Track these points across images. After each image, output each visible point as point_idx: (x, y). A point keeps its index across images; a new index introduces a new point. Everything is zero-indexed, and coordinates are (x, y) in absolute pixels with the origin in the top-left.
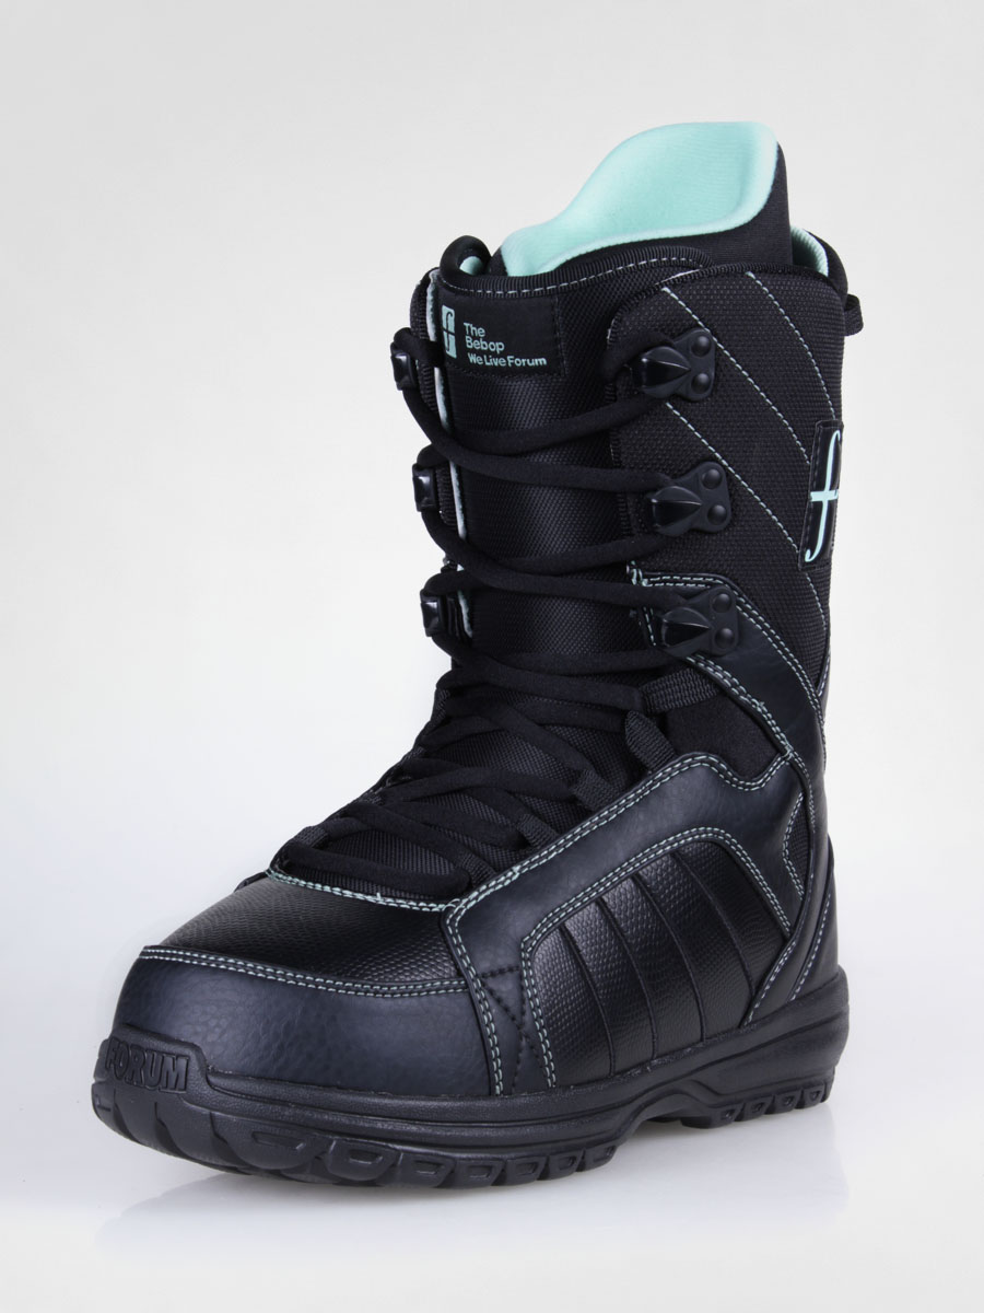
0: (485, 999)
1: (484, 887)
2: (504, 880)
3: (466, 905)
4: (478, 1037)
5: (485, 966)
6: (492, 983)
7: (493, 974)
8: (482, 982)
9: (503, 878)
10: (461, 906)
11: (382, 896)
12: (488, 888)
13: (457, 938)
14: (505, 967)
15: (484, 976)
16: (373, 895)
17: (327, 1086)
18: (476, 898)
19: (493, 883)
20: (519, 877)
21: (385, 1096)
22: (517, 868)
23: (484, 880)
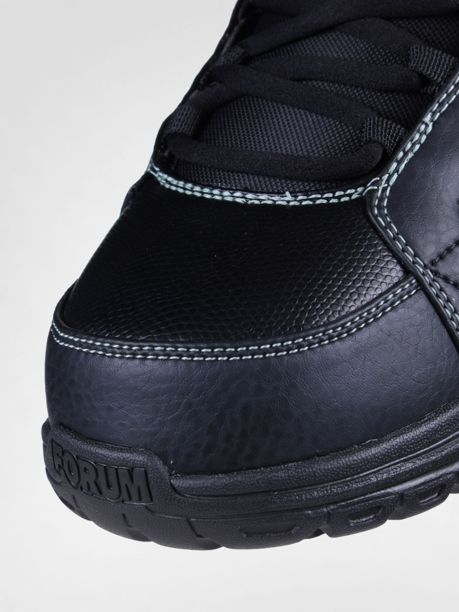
0: (441, 290)
1: (401, 154)
2: (419, 137)
3: (388, 181)
4: (446, 335)
5: (430, 252)
6: (443, 268)
7: (441, 257)
8: (432, 271)
9: (417, 136)
10: (384, 185)
11: (291, 193)
12: (406, 154)
13: (391, 229)
14: (451, 243)
15: (433, 263)
16: (281, 193)
17: (308, 458)
18: (397, 170)
19: (409, 145)
20: (433, 126)
21: (369, 446)
22: (427, 118)
23: (399, 145)
